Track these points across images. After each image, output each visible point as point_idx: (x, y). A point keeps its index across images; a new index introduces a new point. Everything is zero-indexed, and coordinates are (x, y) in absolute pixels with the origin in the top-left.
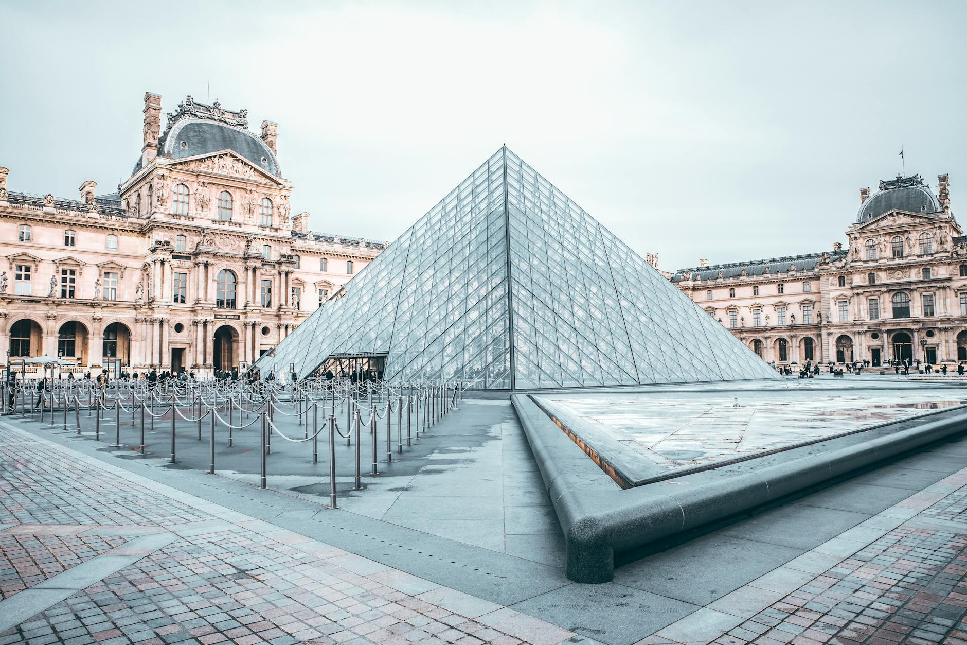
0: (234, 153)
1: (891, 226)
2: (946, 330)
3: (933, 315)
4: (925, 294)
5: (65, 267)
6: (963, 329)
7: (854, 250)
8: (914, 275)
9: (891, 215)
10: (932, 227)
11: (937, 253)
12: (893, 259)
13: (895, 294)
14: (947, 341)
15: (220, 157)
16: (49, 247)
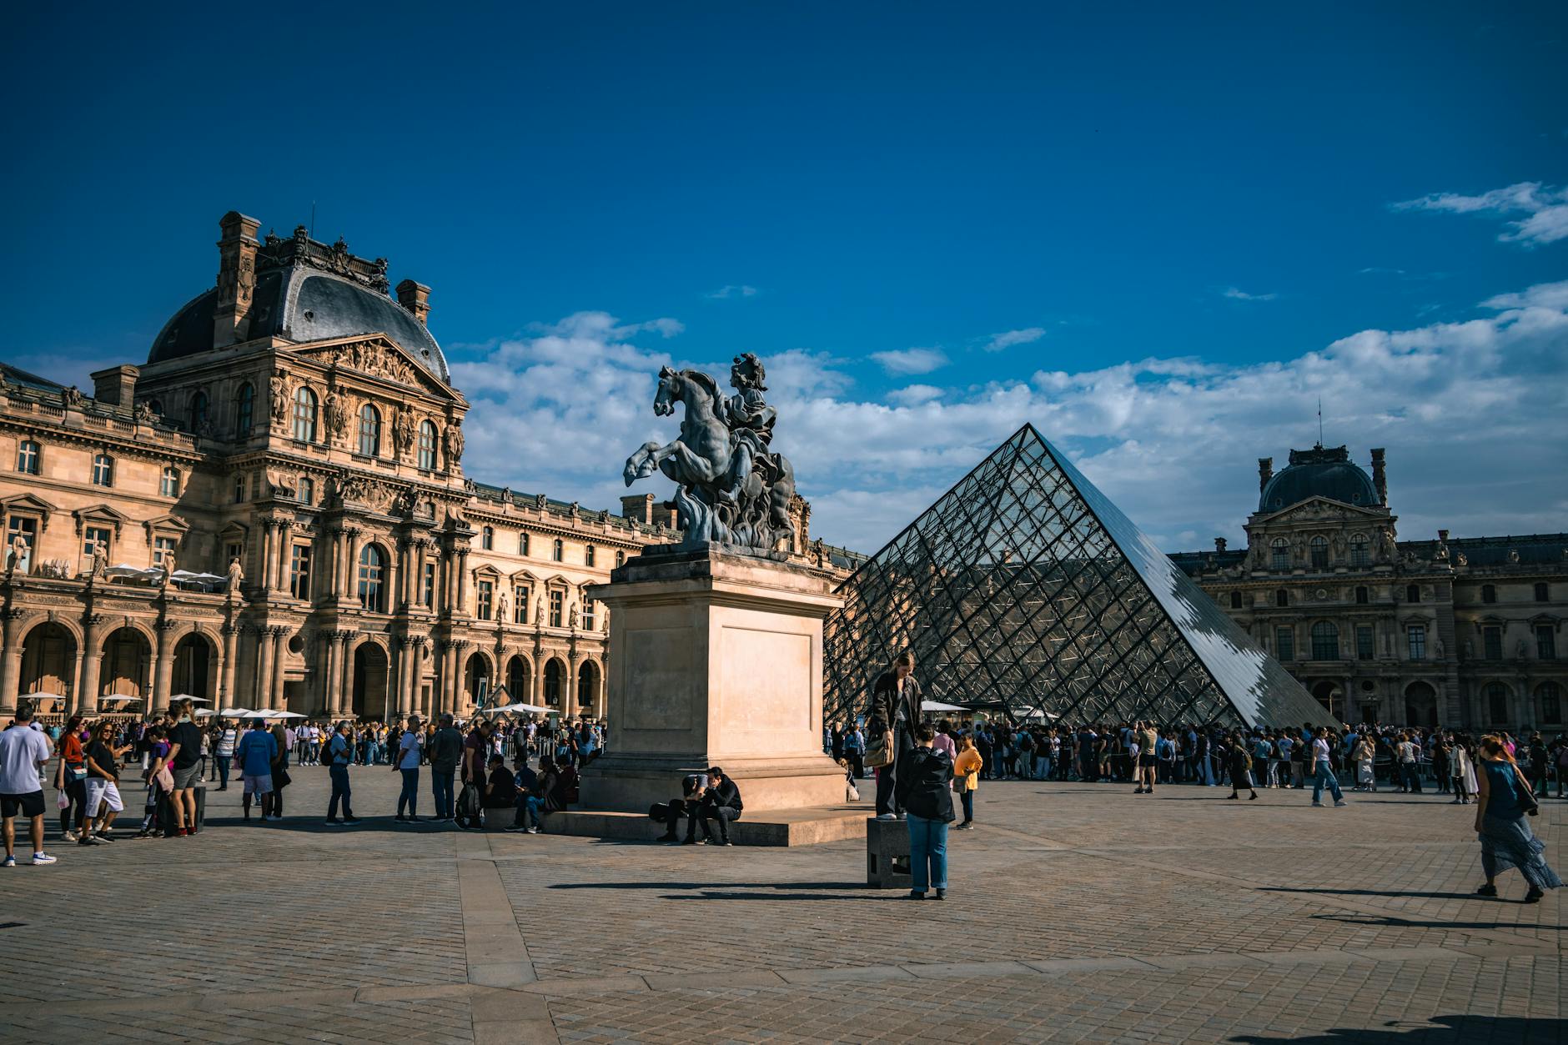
1: (1311, 520)
2: (1390, 680)
3: (1372, 658)
4: (1359, 625)
5: (93, 525)
6: (1413, 681)
7: (1256, 553)
8: (1344, 597)
9: (1311, 504)
10: (1369, 526)
11: (1377, 565)
12: (1315, 571)
13: (1317, 623)
14: (1392, 698)
15: (367, 344)
16: (69, 484)
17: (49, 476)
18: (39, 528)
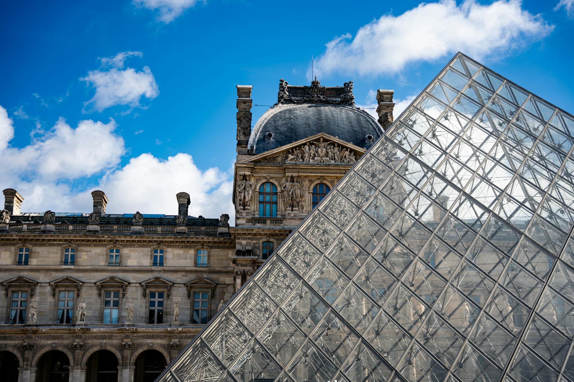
0: (327, 136)
5: (153, 290)
15: (311, 144)
16: (137, 268)
17: (126, 265)
18: (121, 296)
